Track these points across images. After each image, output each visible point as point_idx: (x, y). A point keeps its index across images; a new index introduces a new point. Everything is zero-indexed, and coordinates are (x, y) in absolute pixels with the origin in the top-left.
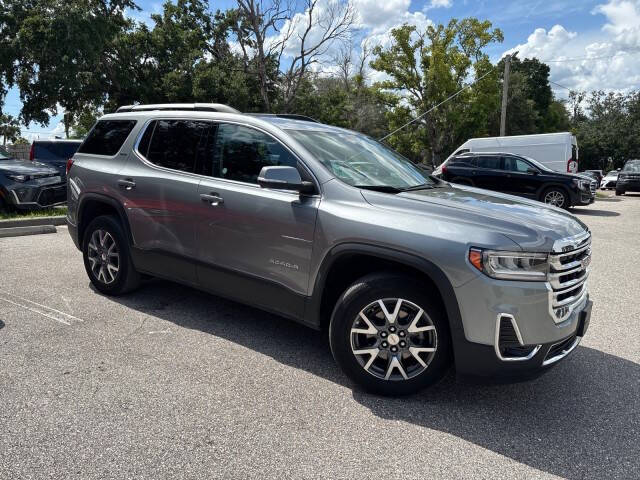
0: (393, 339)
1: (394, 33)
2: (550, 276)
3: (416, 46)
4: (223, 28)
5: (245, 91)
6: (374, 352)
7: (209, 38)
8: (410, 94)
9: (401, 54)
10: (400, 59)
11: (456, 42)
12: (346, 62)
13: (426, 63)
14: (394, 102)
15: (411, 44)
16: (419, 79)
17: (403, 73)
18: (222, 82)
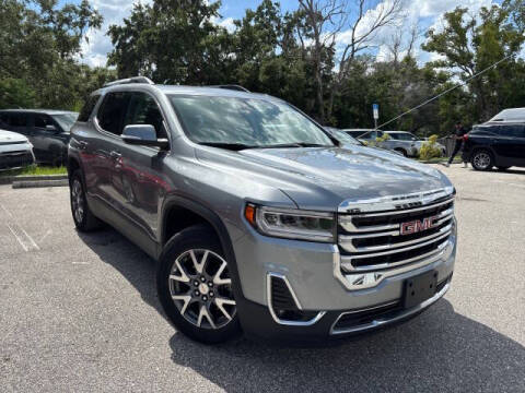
0: (204, 289)
1: (447, 16)
2: (342, 237)
3: (468, 27)
4: (290, 26)
5: (302, 75)
6: (187, 299)
7: (279, 35)
8: (460, 70)
9: (453, 34)
10: (451, 39)
11: (510, 20)
12: (396, 45)
13: (477, 41)
14: (443, 78)
15: (464, 25)
16: (470, 56)
17: (455, 52)
18: (284, 69)
